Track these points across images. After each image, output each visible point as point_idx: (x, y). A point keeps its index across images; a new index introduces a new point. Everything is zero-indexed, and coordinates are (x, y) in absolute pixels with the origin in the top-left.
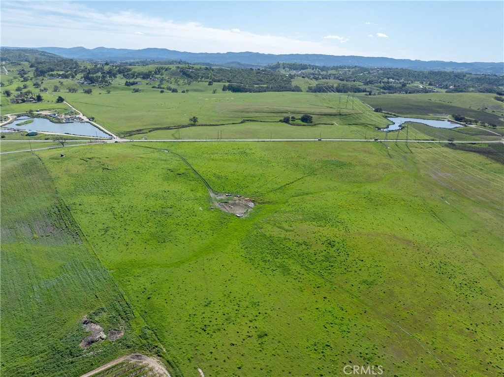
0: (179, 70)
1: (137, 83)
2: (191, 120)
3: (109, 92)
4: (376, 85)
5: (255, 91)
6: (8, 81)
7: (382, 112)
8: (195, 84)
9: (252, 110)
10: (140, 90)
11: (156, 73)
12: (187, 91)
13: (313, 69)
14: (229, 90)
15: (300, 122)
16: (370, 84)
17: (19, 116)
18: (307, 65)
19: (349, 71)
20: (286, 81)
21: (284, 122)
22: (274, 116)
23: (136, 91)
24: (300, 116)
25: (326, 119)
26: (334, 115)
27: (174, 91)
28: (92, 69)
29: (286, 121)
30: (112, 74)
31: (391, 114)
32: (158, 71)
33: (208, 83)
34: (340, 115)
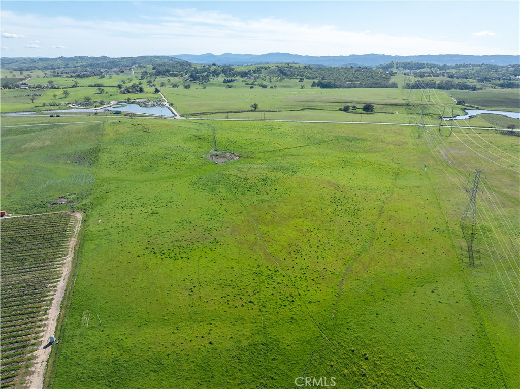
0: (277, 69)
1: (234, 81)
2: (252, 106)
3: (205, 88)
4: (494, 82)
5: (345, 87)
6: (129, 79)
7: (464, 105)
8: (287, 81)
9: (317, 100)
10: (233, 86)
11: (255, 72)
12: (275, 87)
13: (430, 68)
14: (318, 86)
15: (361, 111)
16: (486, 81)
17: (119, 102)
18: (424, 64)
19: (473, 69)
20: (384, 78)
21: (344, 110)
22: (336, 106)
23: (230, 87)
24: (362, 106)
25: (389, 109)
26: (400, 105)
27: (264, 87)
28: (200, 69)
29: (346, 109)
30: (216, 73)
31: (474, 107)
32: (258, 70)
33: (299, 80)
34: (407, 105)
